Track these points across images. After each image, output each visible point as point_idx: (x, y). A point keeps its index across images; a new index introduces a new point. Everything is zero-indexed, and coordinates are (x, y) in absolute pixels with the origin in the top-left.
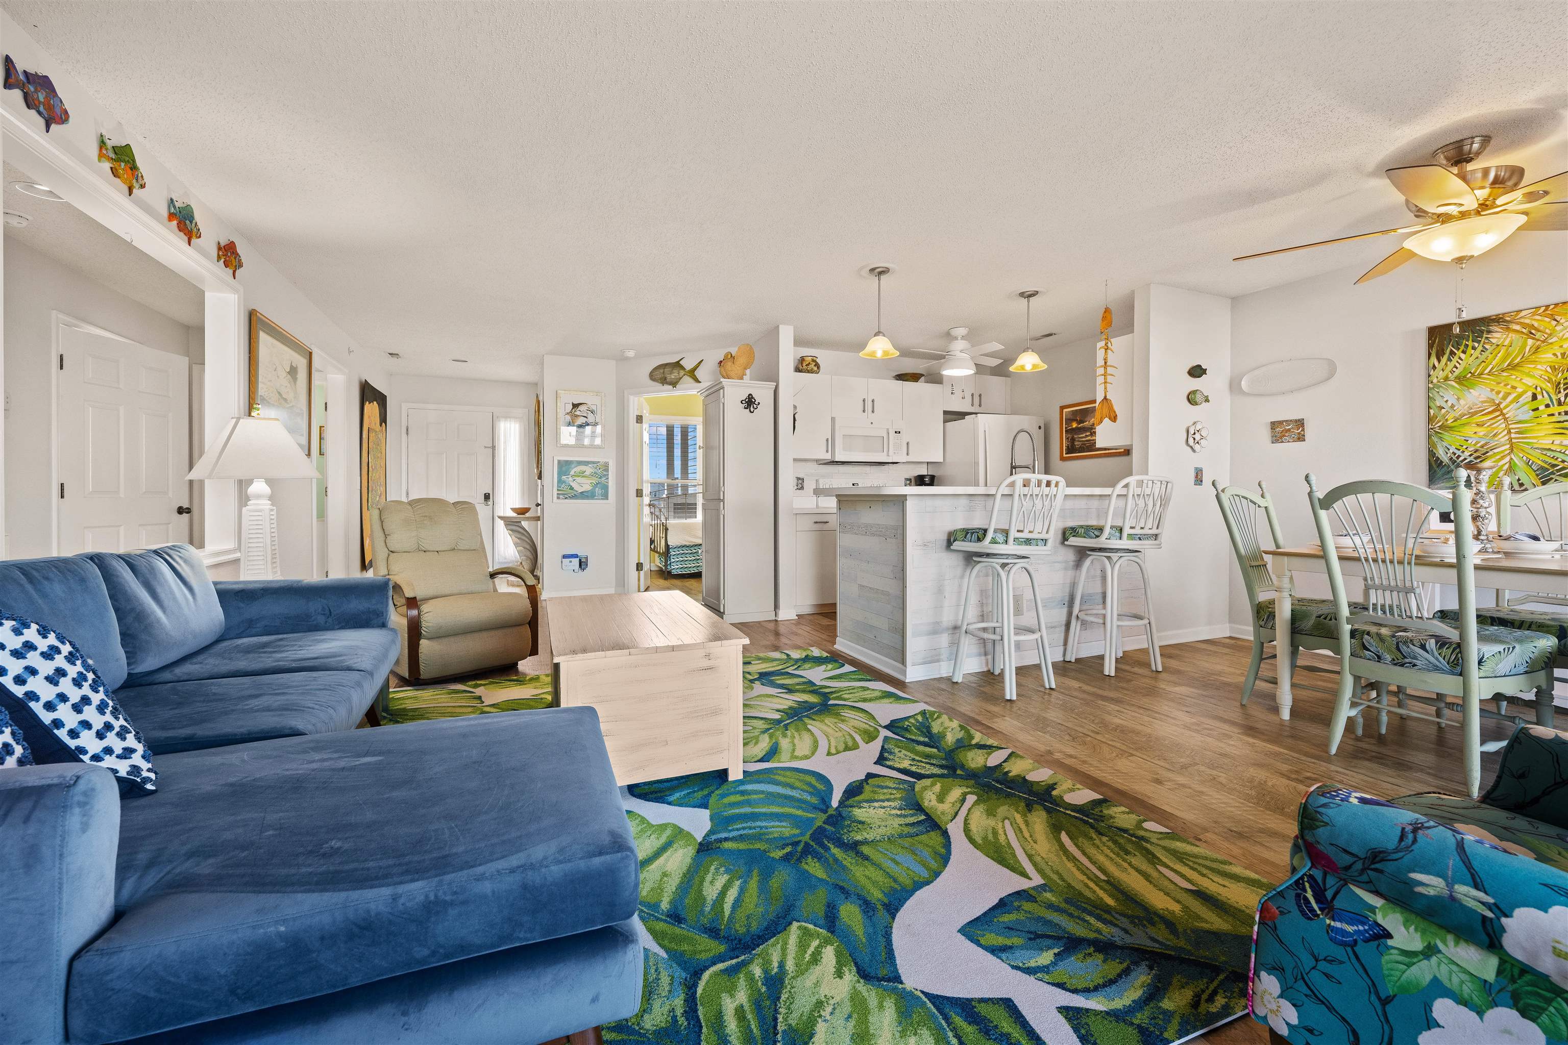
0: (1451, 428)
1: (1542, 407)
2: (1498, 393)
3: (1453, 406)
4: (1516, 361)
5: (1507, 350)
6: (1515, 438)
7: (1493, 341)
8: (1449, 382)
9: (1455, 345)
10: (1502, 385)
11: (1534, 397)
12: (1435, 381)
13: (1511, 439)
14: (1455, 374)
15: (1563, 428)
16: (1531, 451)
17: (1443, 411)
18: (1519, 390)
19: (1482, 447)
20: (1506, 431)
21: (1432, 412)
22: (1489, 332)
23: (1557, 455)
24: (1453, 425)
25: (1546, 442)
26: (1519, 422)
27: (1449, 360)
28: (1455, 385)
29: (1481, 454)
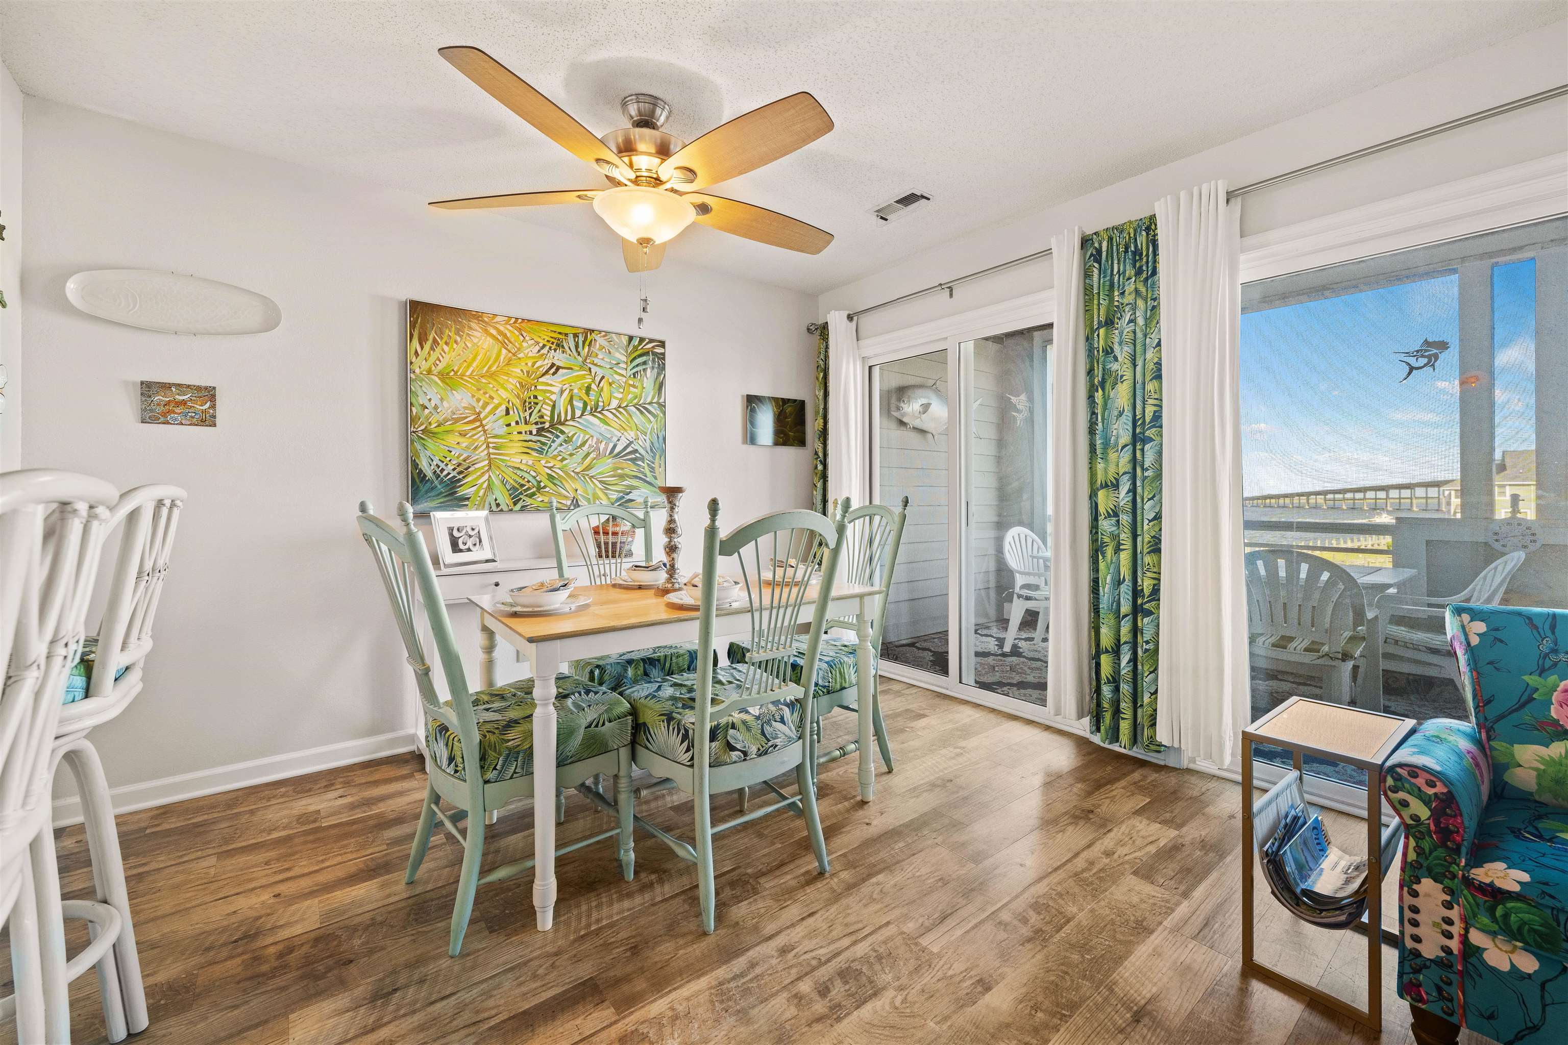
0: (434, 434)
1: (513, 424)
2: (478, 400)
3: (436, 407)
4: (494, 369)
5: (485, 354)
6: (494, 454)
7: (473, 339)
8: (433, 377)
9: (438, 332)
10: (481, 392)
11: (507, 413)
12: (418, 371)
13: (489, 454)
14: (438, 369)
15: (528, 448)
16: (505, 469)
17: (427, 411)
18: (496, 401)
19: (465, 461)
20: (484, 446)
21: (414, 410)
22: (470, 328)
23: (525, 475)
24: (436, 430)
25: (516, 460)
26: (495, 437)
27: (432, 349)
28: (439, 382)
29: (464, 469)
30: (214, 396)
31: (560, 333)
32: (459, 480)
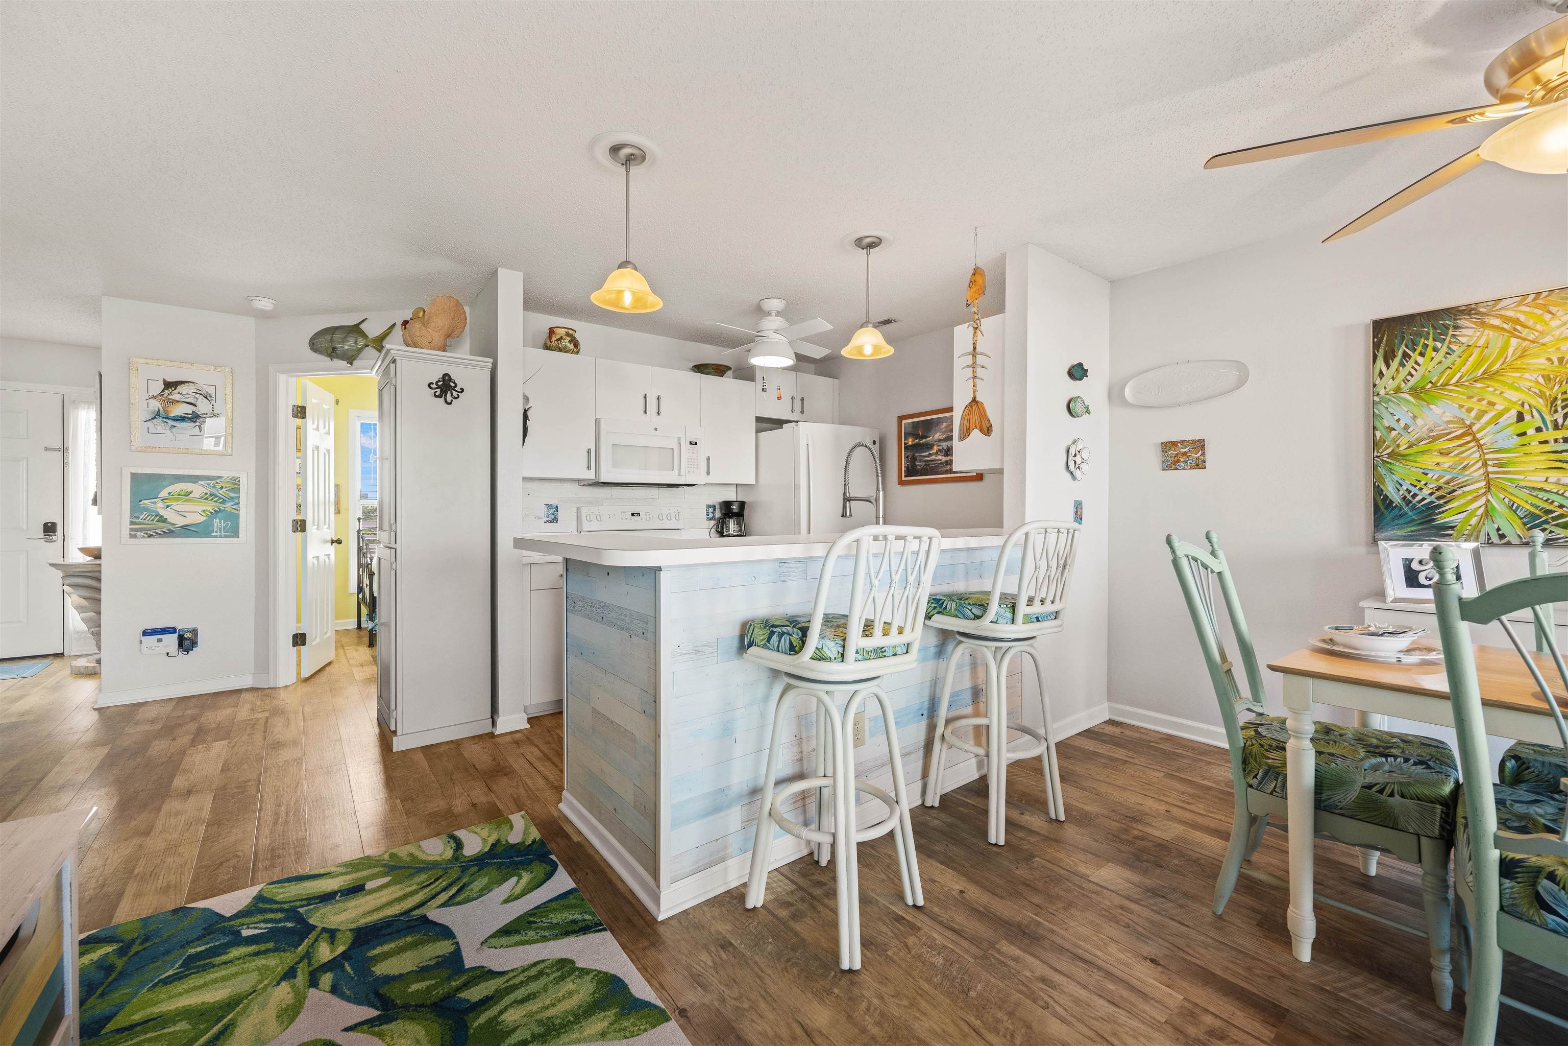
0: (1404, 457)
1: (1531, 432)
2: (1469, 410)
3: (1406, 427)
4: (1495, 368)
5: (1482, 352)
6: (1493, 473)
7: (1462, 339)
8: (1402, 395)
9: (1410, 344)
10: (1474, 400)
11: (1520, 417)
12: (1382, 392)
13: (1487, 474)
14: (1410, 384)
15: (1561, 461)
17: (1394, 433)
18: (1499, 408)
19: (1447, 483)
20: (1480, 464)
21: (1378, 434)
22: (1456, 328)
23: (1553, 497)
24: (1407, 452)
25: (1537, 479)
26: (1499, 451)
27: (1402, 365)
28: (1410, 398)
29: (1446, 494)
30: (1203, 446)
32: (1439, 506)
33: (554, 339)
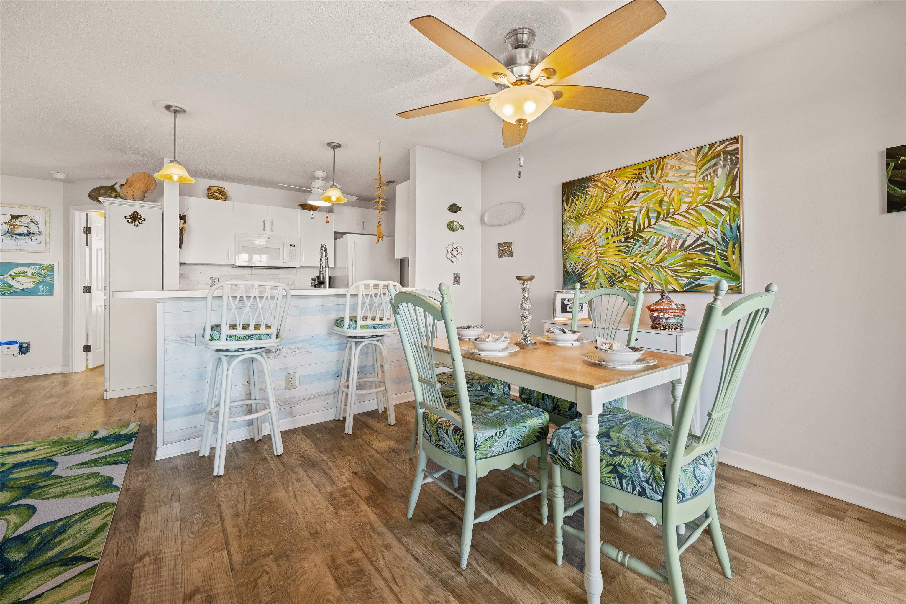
0: (572, 250)
1: (610, 237)
2: (592, 227)
3: (573, 235)
4: (599, 207)
5: (596, 199)
6: (600, 257)
7: (590, 193)
8: (571, 220)
9: (574, 195)
10: (593, 222)
11: (607, 231)
12: (565, 219)
13: (597, 257)
14: (574, 214)
15: (619, 251)
16: (605, 266)
17: (569, 238)
18: (601, 225)
19: (585, 262)
20: (595, 253)
21: (564, 238)
22: (588, 187)
23: (618, 268)
24: (573, 247)
25: (611, 260)
26: (601, 247)
27: (571, 205)
28: (574, 221)
29: (585, 267)
30: (511, 245)
31: (640, 169)
32: (583, 273)
33: (210, 192)
